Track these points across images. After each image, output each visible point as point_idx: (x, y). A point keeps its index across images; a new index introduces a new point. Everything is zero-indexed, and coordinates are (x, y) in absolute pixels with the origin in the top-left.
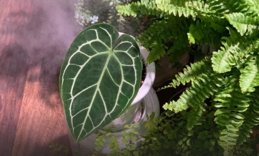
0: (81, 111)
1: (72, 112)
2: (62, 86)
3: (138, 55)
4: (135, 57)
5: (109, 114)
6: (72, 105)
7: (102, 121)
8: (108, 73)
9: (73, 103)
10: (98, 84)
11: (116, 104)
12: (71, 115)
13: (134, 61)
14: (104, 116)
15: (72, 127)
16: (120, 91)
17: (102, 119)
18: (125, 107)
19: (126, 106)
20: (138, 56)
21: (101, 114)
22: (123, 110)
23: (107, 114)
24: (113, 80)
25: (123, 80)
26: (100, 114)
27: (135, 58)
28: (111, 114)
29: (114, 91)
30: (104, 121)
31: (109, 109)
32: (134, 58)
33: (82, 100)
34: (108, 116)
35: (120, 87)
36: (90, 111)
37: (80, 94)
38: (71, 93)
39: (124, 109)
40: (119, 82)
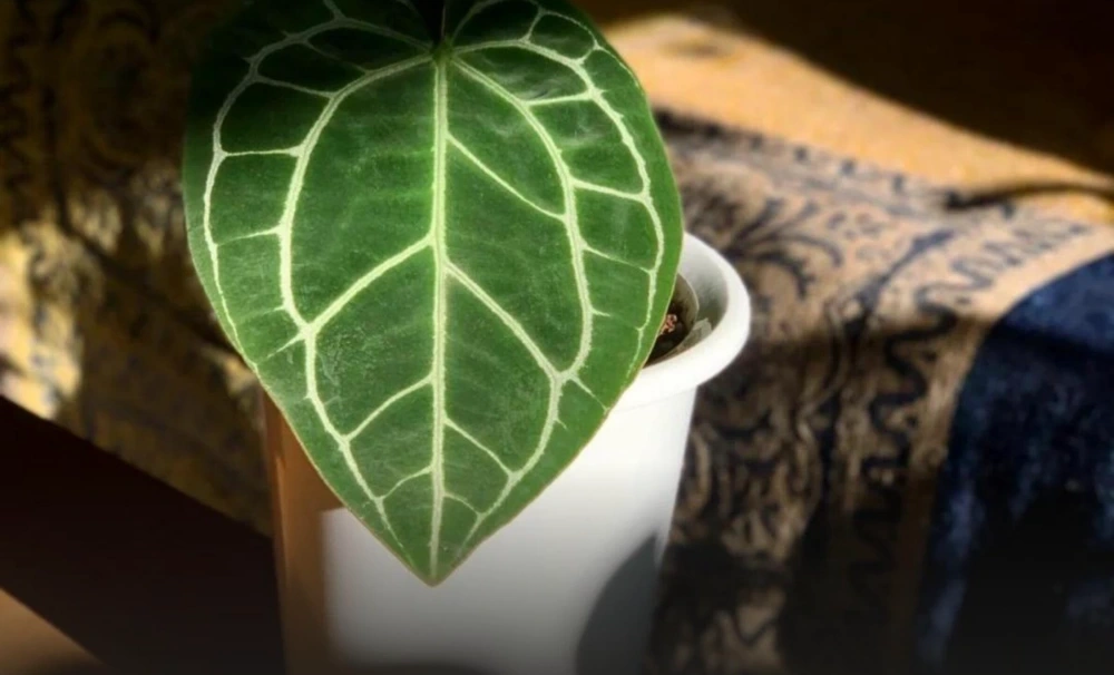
0: (387, 404)
1: (331, 411)
2: (218, 285)
3: (592, 44)
4: (580, 55)
5: (571, 374)
6: (320, 376)
7: (548, 430)
8: (470, 162)
9: (318, 364)
10: (435, 237)
11: (589, 312)
12: (329, 428)
13: (584, 74)
14: (545, 394)
15: (364, 498)
16: (578, 245)
17: (543, 414)
18: (649, 316)
19: (650, 307)
20: (597, 47)
21: (519, 392)
22: (641, 330)
23: (558, 379)
24: (512, 190)
25: (570, 182)
26: (514, 396)
27: (585, 61)
28: (582, 374)
29: (542, 250)
30: (557, 428)
31: (561, 348)
32: (581, 61)
33: (373, 342)
34: (570, 388)
35: (569, 219)
36: (447, 394)
37: (345, 308)
38: (288, 304)
39: (646, 324)
40: (553, 196)
